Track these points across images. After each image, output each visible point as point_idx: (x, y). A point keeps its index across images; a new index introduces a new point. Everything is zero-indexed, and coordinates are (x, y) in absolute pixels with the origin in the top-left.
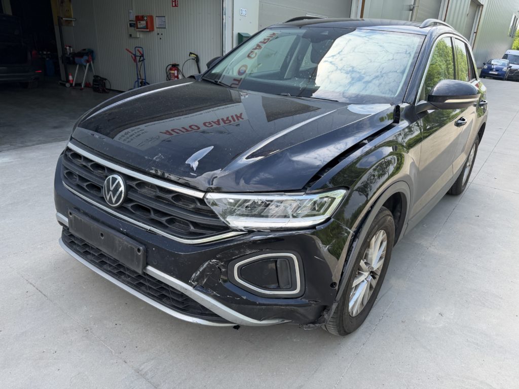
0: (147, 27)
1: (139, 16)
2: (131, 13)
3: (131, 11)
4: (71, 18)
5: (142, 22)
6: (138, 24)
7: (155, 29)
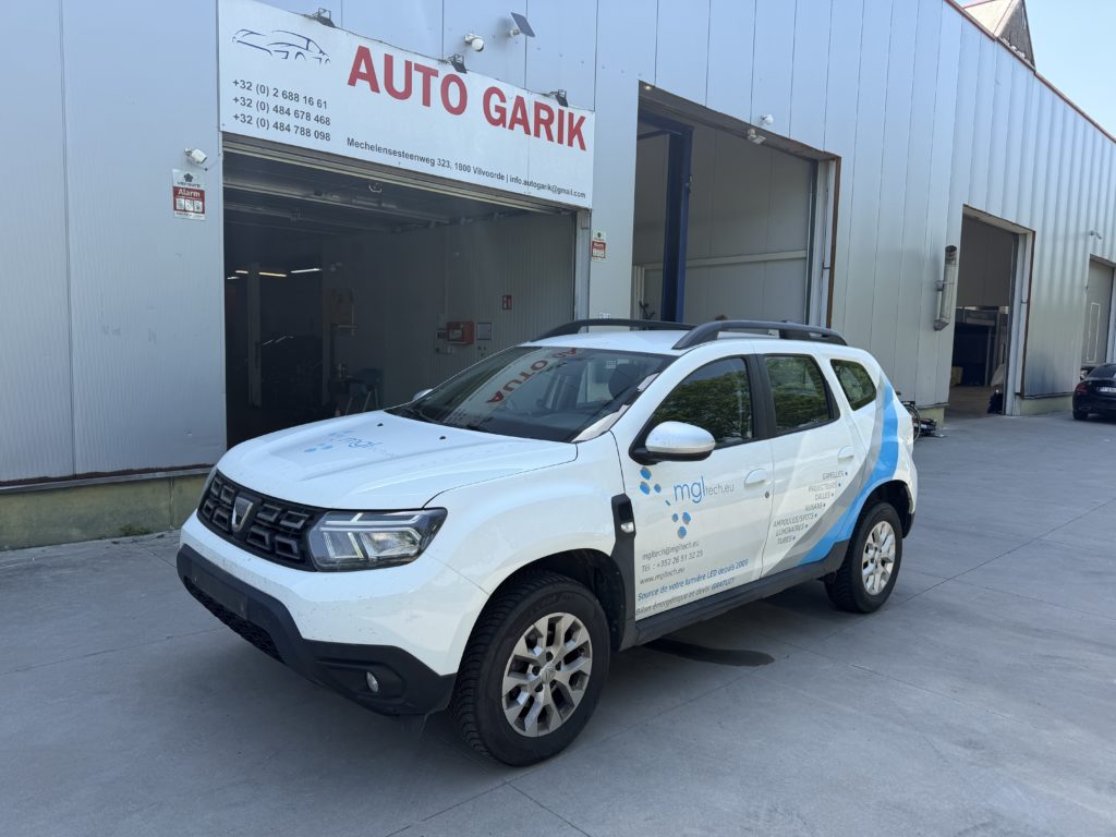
0: (462, 338)
1: (452, 322)
2: (441, 318)
3: (441, 315)
4: (351, 324)
5: (456, 332)
6: (451, 334)
7: (476, 341)
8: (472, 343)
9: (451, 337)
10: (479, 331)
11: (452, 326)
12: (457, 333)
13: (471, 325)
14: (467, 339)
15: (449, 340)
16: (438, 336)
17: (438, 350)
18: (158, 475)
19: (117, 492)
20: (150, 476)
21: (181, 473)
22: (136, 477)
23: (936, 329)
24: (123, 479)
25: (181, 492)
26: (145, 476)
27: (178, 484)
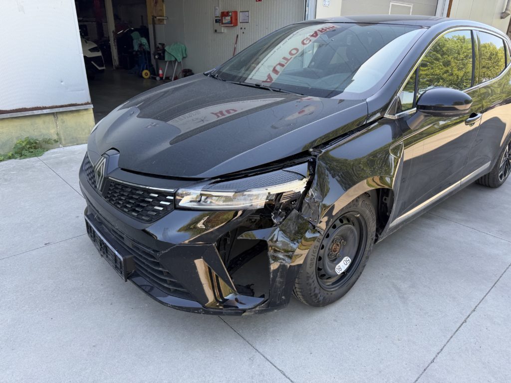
0: (231, 22)
1: (224, 12)
2: (217, 9)
3: (217, 8)
4: (163, 17)
6: (223, 19)
7: (239, 23)
8: (236, 25)
9: (224, 22)
10: (241, 17)
11: (225, 14)
12: (228, 18)
13: (236, 13)
14: (234, 23)
15: (223, 24)
16: (216, 21)
17: (216, 31)
18: (45, 111)
19: (17, 123)
20: (39, 112)
21: (61, 110)
22: (30, 113)
23: (502, 18)
24: (19, 114)
25: (63, 122)
26: (36, 112)
27: (60, 117)
